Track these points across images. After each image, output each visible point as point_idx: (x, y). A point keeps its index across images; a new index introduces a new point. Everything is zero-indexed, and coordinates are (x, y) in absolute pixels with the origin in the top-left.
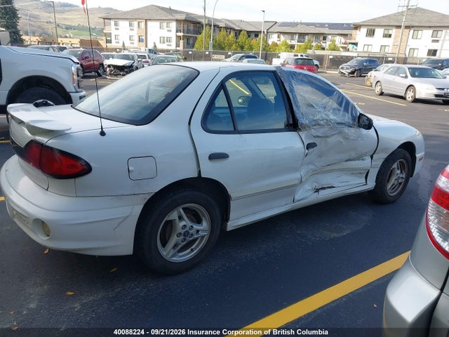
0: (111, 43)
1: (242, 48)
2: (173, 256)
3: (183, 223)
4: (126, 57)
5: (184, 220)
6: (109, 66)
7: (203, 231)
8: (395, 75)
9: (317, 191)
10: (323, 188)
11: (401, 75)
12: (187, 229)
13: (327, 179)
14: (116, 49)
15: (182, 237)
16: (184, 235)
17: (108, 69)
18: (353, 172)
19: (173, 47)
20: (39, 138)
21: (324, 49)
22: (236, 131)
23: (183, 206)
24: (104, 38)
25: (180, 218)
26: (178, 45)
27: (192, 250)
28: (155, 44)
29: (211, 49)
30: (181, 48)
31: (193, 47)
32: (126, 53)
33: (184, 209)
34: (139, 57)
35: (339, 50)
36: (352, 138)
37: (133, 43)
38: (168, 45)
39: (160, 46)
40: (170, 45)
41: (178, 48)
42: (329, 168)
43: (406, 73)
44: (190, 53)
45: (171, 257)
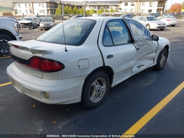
0: (18, 13)
1: (75, 13)
2: (94, 100)
3: (97, 86)
4: (28, 19)
5: (98, 85)
6: (21, 24)
7: (104, 88)
8: (141, 20)
9: (139, 67)
10: (140, 66)
11: (144, 20)
12: (99, 88)
13: (141, 63)
14: (21, 16)
15: (97, 92)
16: (98, 91)
17: (21, 25)
18: (149, 58)
19: (46, 14)
20: (37, 55)
21: (108, 12)
22: (114, 45)
23: (98, 79)
24: (14, 12)
25: (97, 84)
26: (48, 13)
27: (100, 97)
28: (37, 13)
29: (63, 14)
30: (49, 14)
31: (55, 14)
32: (26, 17)
33: (97, 80)
34: (34, 19)
35: (114, 12)
36: (150, 45)
37: (28, 13)
38: (44, 13)
39: (40, 14)
40: (45, 13)
41: (48, 15)
42: (142, 58)
43: (145, 19)
44: (54, 16)
45: (94, 101)
